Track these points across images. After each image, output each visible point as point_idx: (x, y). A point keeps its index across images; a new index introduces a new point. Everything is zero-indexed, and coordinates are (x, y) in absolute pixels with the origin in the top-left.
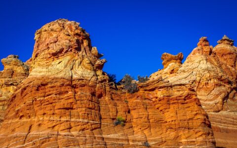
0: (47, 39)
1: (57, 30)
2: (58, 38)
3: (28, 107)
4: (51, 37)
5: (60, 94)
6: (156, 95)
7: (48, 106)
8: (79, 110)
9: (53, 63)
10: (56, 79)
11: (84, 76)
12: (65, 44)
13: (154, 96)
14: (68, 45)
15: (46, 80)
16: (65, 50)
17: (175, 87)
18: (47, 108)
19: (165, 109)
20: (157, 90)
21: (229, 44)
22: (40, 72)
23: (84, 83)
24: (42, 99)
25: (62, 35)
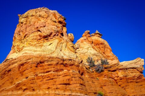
0: (36, 23)
1: (45, 16)
2: (46, 23)
3: (31, 81)
4: (39, 22)
5: (57, 71)
6: (117, 75)
7: (50, 81)
8: (75, 85)
9: (44, 44)
10: (52, 58)
11: (71, 57)
12: (53, 29)
13: (115, 76)
14: (57, 30)
15: (44, 59)
16: (53, 34)
17: (130, 69)
18: (49, 83)
19: (126, 86)
20: (117, 71)
21: (99, 37)
22: (35, 51)
23: (72, 63)
24: (43, 74)
25: (49, 21)
